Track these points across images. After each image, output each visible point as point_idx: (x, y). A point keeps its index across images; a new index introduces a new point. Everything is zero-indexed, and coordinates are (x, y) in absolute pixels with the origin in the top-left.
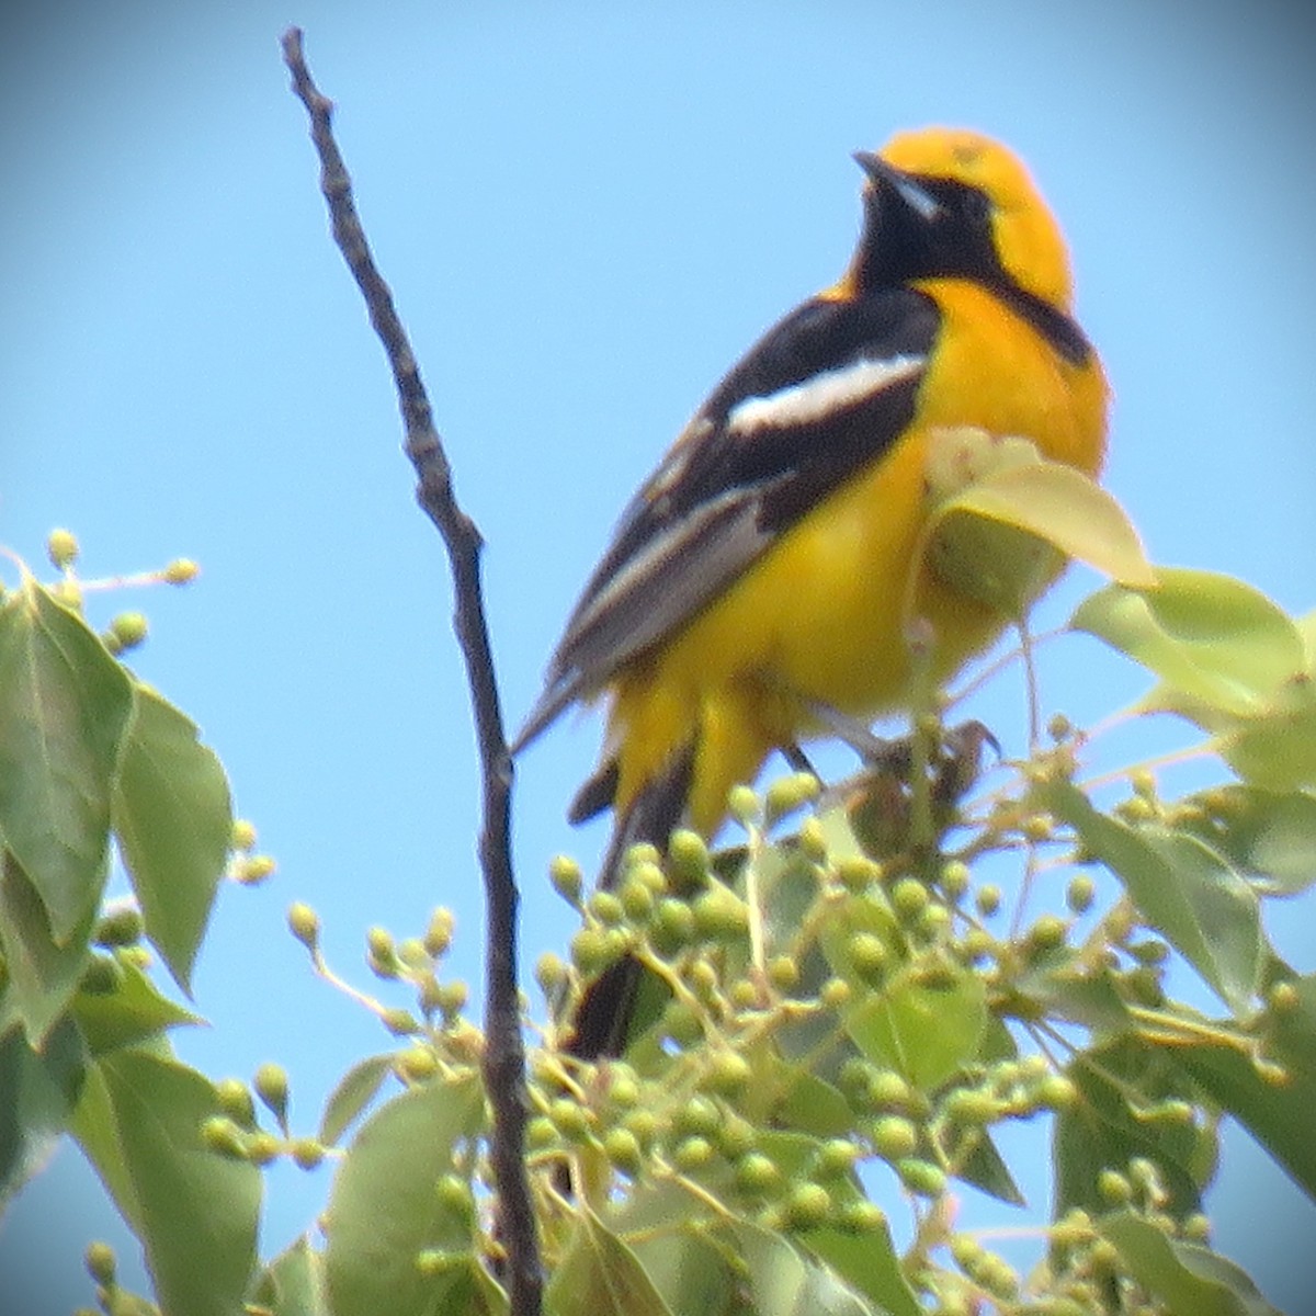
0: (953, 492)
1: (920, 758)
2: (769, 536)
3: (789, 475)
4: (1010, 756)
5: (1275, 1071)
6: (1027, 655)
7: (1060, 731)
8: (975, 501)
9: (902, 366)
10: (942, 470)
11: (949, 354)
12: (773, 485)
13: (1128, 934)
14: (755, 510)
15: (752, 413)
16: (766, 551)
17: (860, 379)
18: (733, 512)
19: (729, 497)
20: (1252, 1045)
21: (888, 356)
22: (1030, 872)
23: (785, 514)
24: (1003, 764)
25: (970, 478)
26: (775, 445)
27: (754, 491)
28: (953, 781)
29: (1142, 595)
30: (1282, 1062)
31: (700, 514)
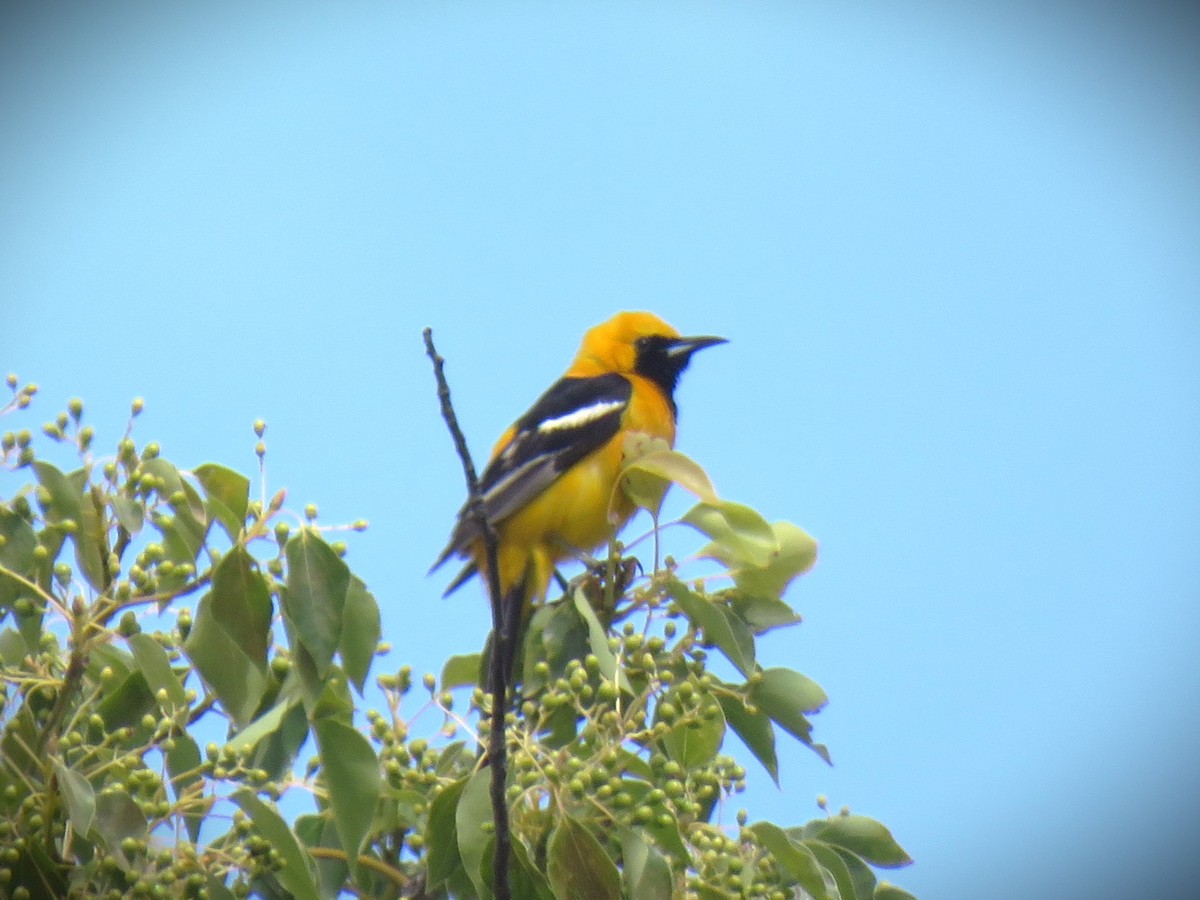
0: (635, 459)
1: (611, 570)
2: (557, 474)
3: (568, 449)
4: (645, 573)
5: (752, 708)
6: (656, 533)
7: (671, 563)
8: (643, 465)
9: (616, 405)
10: (630, 450)
11: (635, 400)
12: (561, 453)
13: (691, 648)
14: (552, 463)
15: (549, 425)
16: (558, 478)
17: (599, 409)
18: (542, 465)
19: (541, 458)
20: (744, 698)
21: (610, 401)
22: (649, 619)
23: (566, 465)
24: (643, 576)
25: (641, 453)
26: (561, 437)
27: (552, 455)
28: (624, 580)
29: (722, 513)
30: (754, 703)
31: (527, 466)
